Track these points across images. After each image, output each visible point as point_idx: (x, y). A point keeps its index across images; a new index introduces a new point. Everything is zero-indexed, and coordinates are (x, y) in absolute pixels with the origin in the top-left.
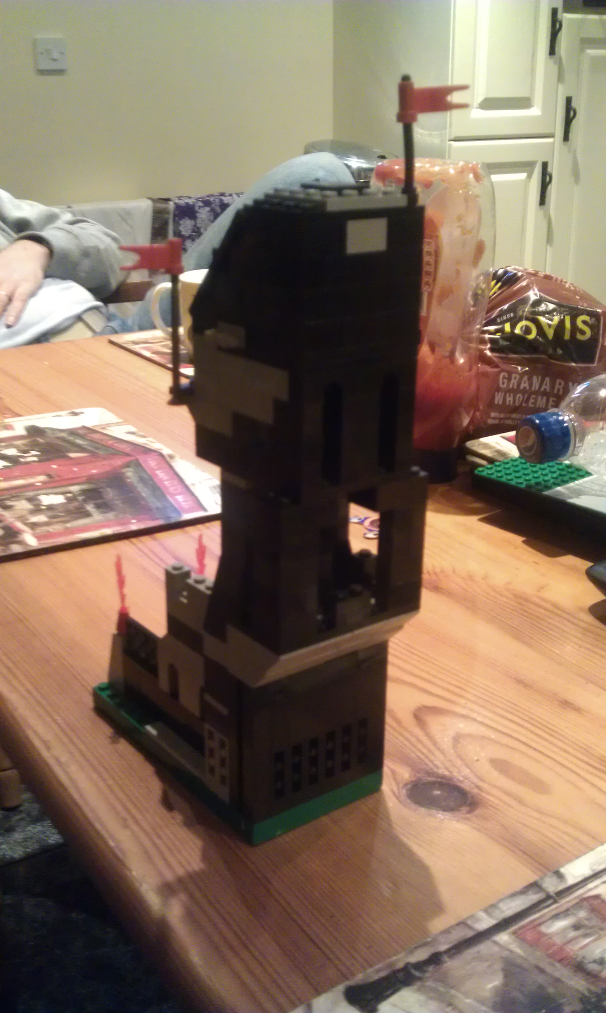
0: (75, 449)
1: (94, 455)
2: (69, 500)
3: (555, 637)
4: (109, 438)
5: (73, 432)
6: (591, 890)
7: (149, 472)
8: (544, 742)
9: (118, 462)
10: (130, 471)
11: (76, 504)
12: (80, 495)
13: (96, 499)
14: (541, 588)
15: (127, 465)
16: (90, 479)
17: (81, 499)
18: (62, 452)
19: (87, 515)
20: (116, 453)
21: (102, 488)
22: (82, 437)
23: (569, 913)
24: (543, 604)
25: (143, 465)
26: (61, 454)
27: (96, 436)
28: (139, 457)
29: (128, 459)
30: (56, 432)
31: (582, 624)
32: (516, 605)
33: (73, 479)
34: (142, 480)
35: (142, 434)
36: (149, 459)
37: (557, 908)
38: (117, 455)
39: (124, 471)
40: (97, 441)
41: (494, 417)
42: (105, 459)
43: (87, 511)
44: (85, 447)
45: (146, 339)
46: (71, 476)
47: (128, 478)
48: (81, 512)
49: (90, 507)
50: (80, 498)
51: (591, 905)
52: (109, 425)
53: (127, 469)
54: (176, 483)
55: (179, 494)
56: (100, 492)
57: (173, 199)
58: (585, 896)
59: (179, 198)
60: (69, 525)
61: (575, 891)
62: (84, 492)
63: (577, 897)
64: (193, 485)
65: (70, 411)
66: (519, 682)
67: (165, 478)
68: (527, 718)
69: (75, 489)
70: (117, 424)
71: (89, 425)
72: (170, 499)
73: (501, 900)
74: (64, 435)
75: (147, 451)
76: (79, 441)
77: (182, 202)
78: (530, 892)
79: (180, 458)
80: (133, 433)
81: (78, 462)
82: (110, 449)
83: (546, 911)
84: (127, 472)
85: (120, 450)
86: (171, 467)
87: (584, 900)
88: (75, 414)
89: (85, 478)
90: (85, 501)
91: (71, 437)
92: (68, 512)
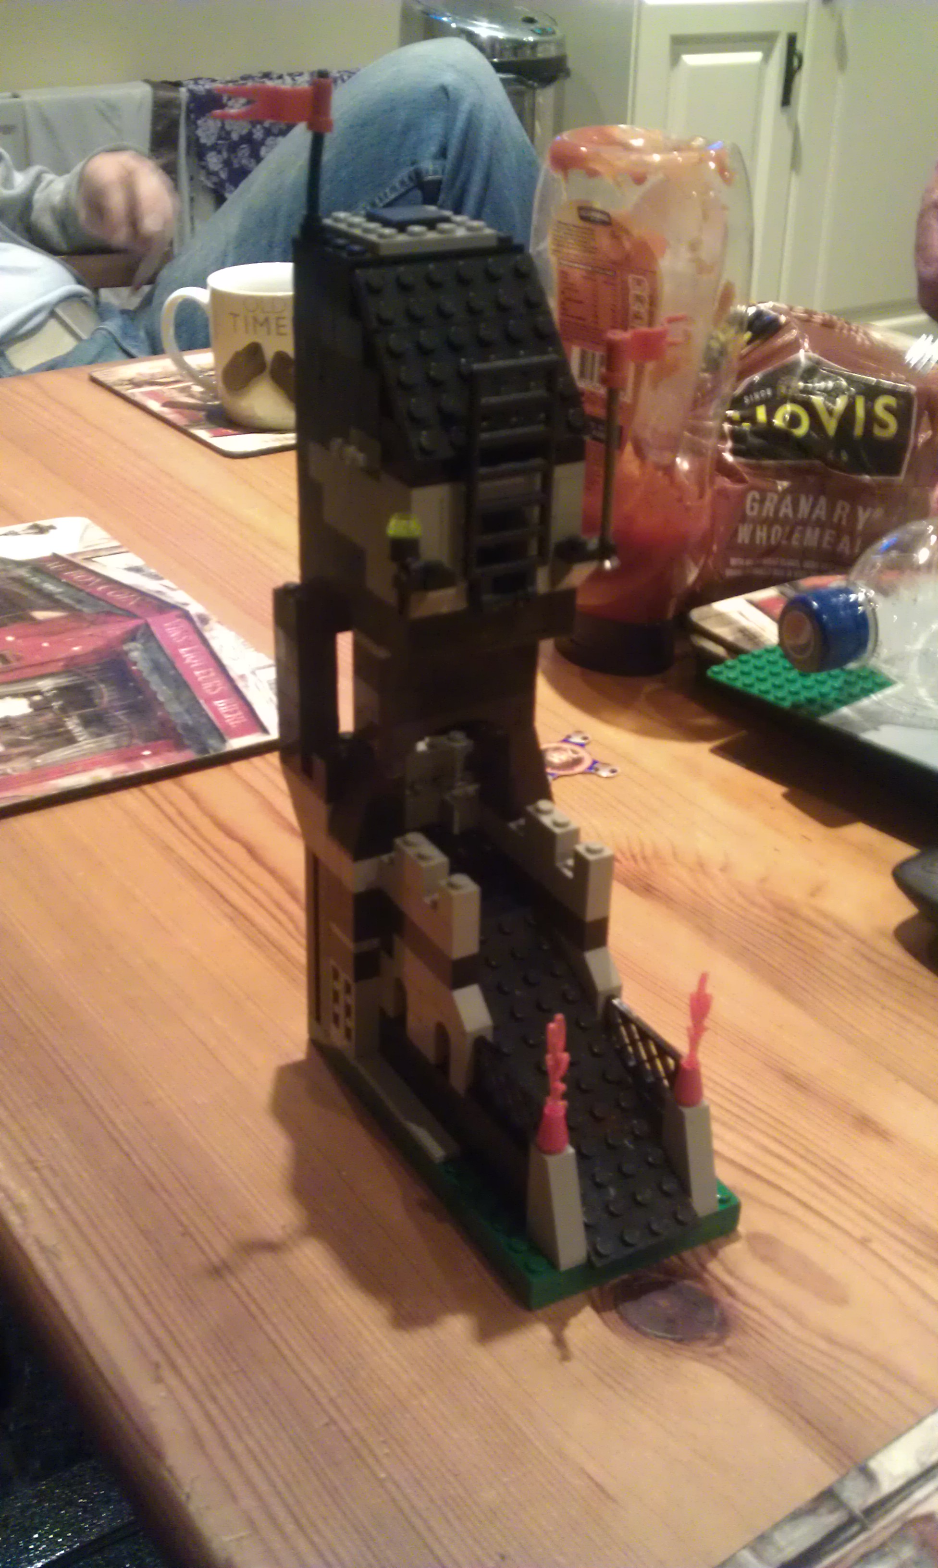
0: (42, 602)
1: (75, 614)
2: (38, 708)
3: (844, 988)
4: (98, 580)
5: (38, 567)
6: (919, 1503)
7: (168, 651)
8: (831, 1200)
9: (115, 630)
10: (136, 649)
11: (49, 716)
12: (56, 697)
13: (85, 707)
14: (816, 891)
15: (132, 636)
16: (71, 665)
17: (57, 707)
18: (23, 610)
19: (70, 740)
20: (112, 612)
21: (92, 683)
22: (54, 577)
23: (887, 1549)
24: (822, 922)
25: (158, 636)
26: (19, 613)
27: (77, 576)
28: (150, 620)
29: (131, 624)
30: (9, 567)
31: (885, 963)
32: (776, 921)
33: (42, 664)
34: (157, 668)
35: (153, 571)
36: (166, 625)
37: (867, 1540)
38: (116, 615)
39: (126, 647)
40: (79, 586)
41: (735, 566)
42: (93, 623)
43: (68, 732)
44: (58, 597)
45: (153, 375)
46: (38, 658)
47: (135, 664)
48: (57, 735)
49: (72, 724)
50: (56, 704)
51: (921, 1533)
52: (96, 553)
53: (132, 645)
54: (213, 674)
55: (220, 697)
56: (90, 692)
57: (185, 83)
58: (912, 1515)
59: (196, 81)
60: (39, 761)
61: (894, 1507)
62: (62, 691)
63: (897, 1519)
64: (242, 677)
65: (31, 524)
66: (789, 1078)
67: (196, 662)
68: (802, 1152)
69: (46, 685)
70: (112, 551)
71: (63, 552)
72: (205, 706)
73: (777, 1526)
74: (23, 572)
75: (163, 607)
76: (49, 587)
77: (201, 89)
78: (823, 1510)
79: (219, 622)
80: (137, 570)
81: (48, 629)
82: (101, 603)
83: (849, 1547)
84: (131, 650)
85: (118, 605)
86: (205, 642)
87: (910, 1524)
88: (41, 530)
89: (61, 664)
90: (63, 710)
91: (34, 576)
92: (38, 734)
